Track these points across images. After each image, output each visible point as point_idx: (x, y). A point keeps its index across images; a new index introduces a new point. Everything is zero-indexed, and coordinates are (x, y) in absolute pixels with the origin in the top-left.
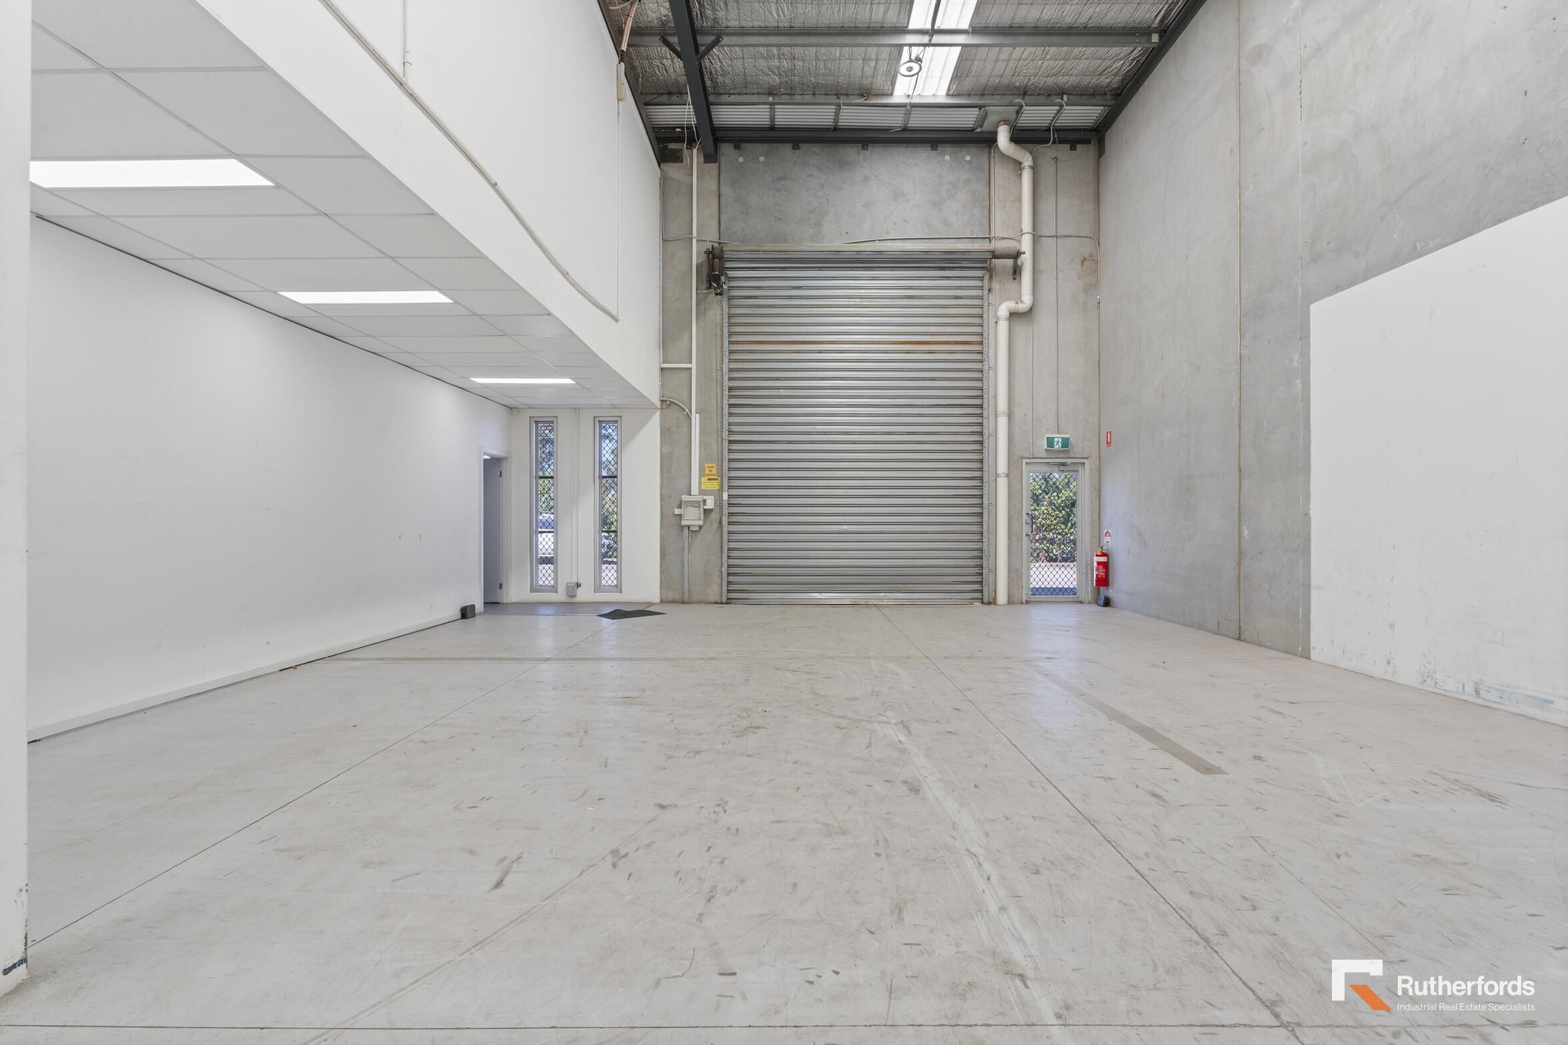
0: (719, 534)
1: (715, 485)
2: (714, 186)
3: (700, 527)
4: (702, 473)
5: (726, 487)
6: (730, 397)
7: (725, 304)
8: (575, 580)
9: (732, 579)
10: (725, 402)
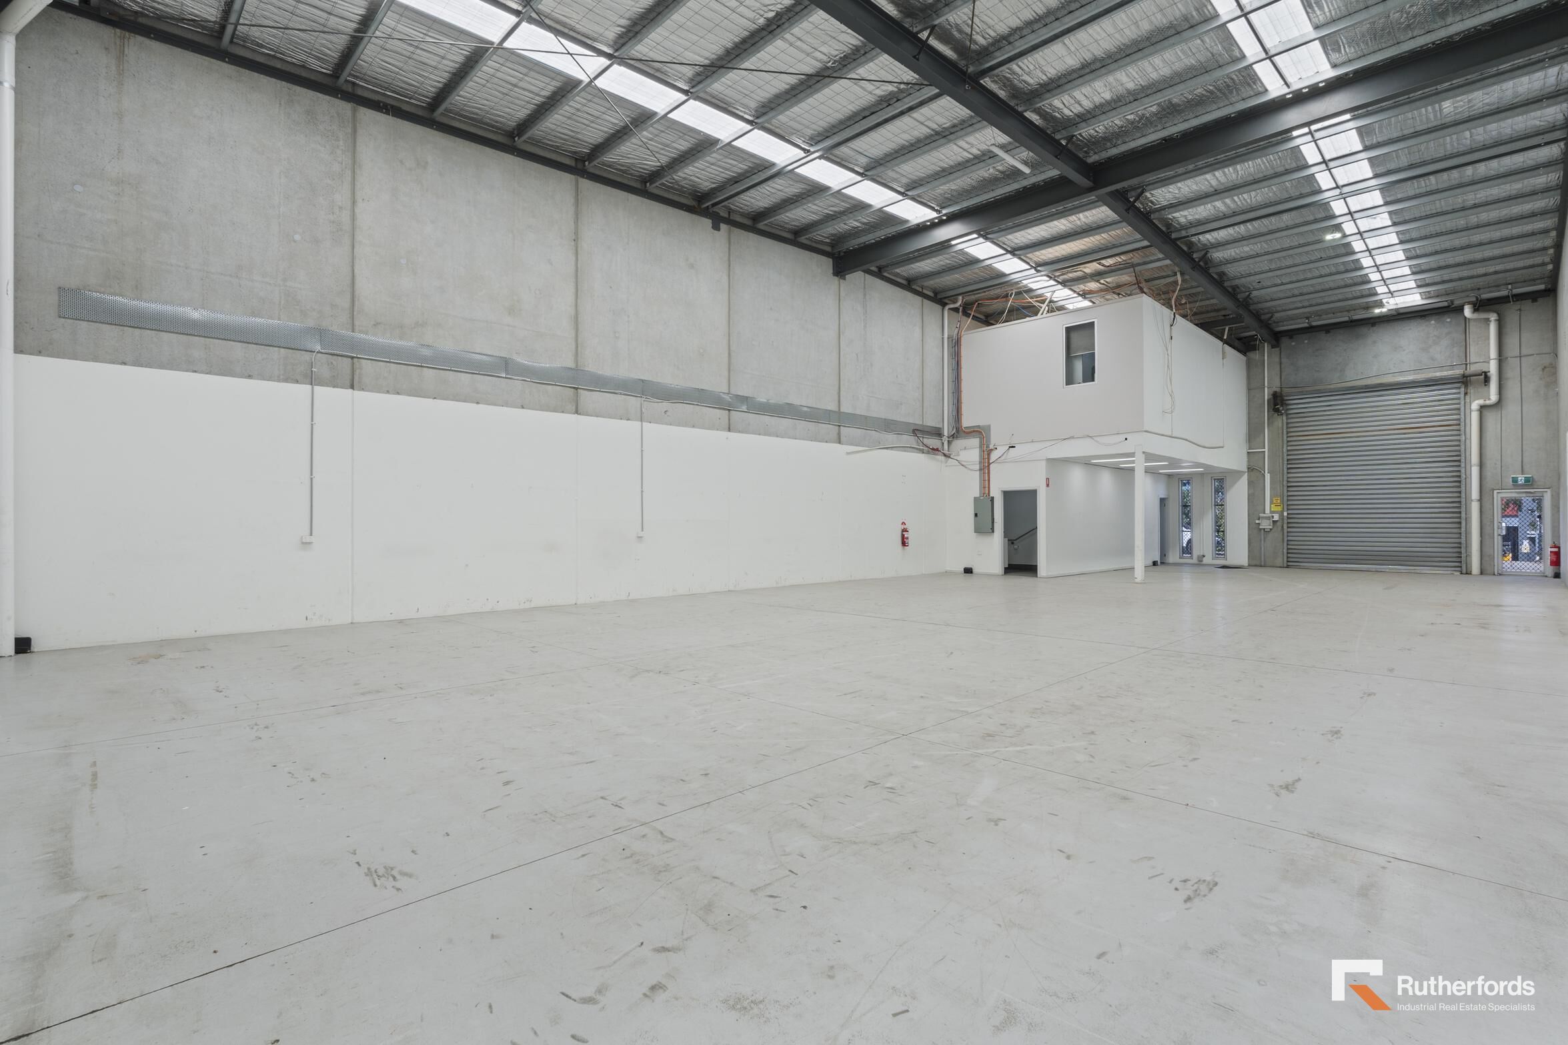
0: (1281, 533)
1: (1279, 509)
2: (1277, 360)
3: (1271, 529)
4: (1271, 503)
5: (1285, 509)
6: (1288, 464)
7: (1285, 418)
8: (1202, 554)
9: (1289, 555)
10: (1285, 467)
